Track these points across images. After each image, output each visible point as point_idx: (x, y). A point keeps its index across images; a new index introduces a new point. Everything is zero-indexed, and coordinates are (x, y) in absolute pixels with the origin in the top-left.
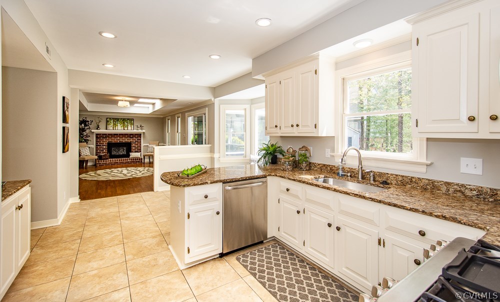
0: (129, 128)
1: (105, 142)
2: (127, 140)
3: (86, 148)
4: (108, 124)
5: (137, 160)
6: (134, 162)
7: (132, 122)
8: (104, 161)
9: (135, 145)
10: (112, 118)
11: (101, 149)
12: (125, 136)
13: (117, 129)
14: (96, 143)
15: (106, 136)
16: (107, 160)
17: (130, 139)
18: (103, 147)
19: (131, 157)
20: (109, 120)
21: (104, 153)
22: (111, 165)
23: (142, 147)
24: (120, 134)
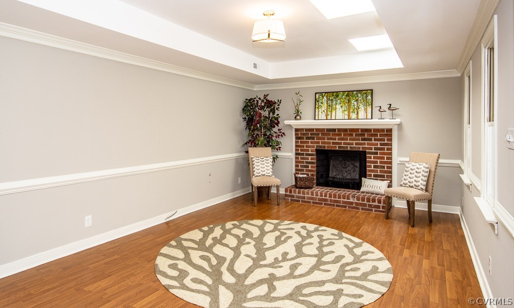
0: (362, 114)
1: (311, 147)
2: (356, 144)
3: (267, 159)
4: (317, 106)
5: (371, 203)
6: (365, 205)
7: (369, 97)
8: (299, 193)
9: (374, 158)
10: (325, 93)
11: (303, 162)
12: (351, 135)
13: (333, 118)
14: (296, 150)
15: (313, 134)
16: (306, 191)
17: (363, 142)
18: (308, 159)
19: (363, 189)
20: (319, 97)
21: (310, 171)
22: (313, 202)
23: (394, 165)
24: (339, 130)
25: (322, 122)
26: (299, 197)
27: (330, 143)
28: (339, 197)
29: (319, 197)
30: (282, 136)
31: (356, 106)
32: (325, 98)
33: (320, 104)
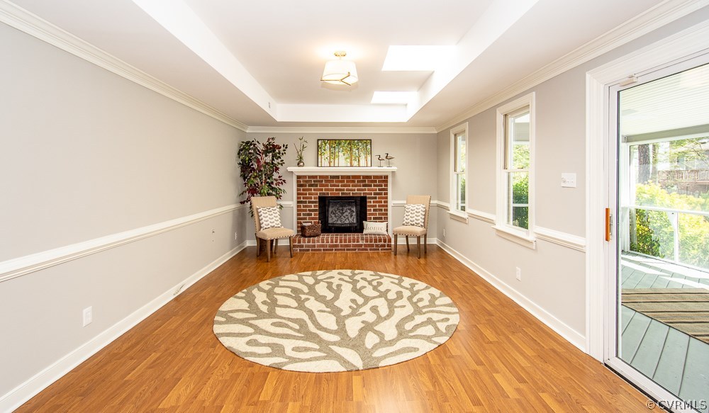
0: (363, 162)
1: (314, 194)
2: (358, 190)
3: (274, 209)
4: (320, 153)
5: (378, 243)
6: (373, 245)
7: (369, 147)
8: (309, 242)
9: (374, 202)
10: (328, 140)
11: (306, 210)
12: (354, 182)
13: (336, 165)
14: (298, 198)
15: (316, 181)
16: (316, 238)
17: (364, 188)
18: (311, 206)
19: (365, 232)
20: (322, 145)
21: (313, 219)
22: (324, 250)
23: (390, 208)
24: (343, 177)
25: (325, 169)
26: (309, 246)
27: (333, 190)
28: (350, 242)
29: (330, 243)
30: (282, 183)
31: (357, 155)
32: (328, 145)
33: (323, 151)
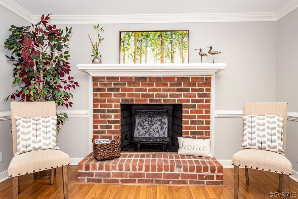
0: (177, 58)
1: (115, 101)
2: (171, 96)
4: (122, 48)
5: (202, 173)
6: (194, 176)
7: (185, 39)
8: (101, 168)
9: (192, 112)
10: (133, 32)
11: (104, 122)
12: (165, 85)
14: (95, 106)
15: (117, 84)
16: (111, 164)
17: (178, 93)
18: (110, 117)
19: (181, 151)
20: (125, 37)
21: (113, 132)
22: (122, 181)
23: (212, 120)
24: (151, 78)
26: (100, 175)
27: (138, 95)
28: (160, 169)
29: (131, 172)
30: (74, 87)
31: (170, 50)
32: (132, 38)
33: (126, 45)
